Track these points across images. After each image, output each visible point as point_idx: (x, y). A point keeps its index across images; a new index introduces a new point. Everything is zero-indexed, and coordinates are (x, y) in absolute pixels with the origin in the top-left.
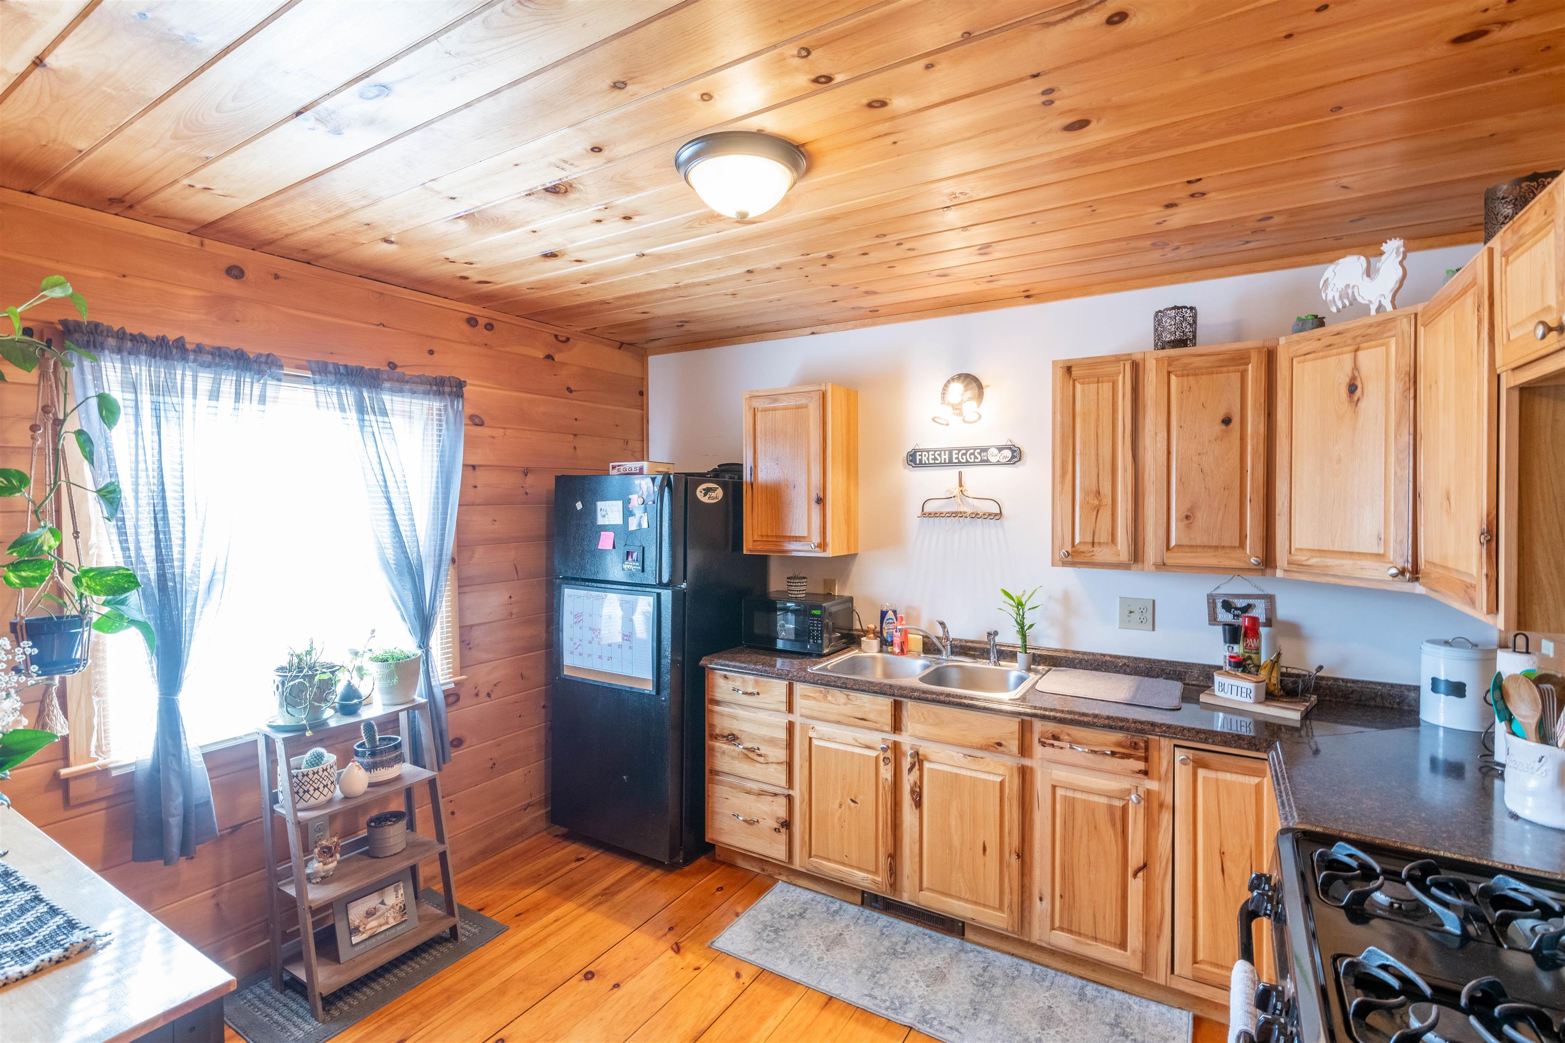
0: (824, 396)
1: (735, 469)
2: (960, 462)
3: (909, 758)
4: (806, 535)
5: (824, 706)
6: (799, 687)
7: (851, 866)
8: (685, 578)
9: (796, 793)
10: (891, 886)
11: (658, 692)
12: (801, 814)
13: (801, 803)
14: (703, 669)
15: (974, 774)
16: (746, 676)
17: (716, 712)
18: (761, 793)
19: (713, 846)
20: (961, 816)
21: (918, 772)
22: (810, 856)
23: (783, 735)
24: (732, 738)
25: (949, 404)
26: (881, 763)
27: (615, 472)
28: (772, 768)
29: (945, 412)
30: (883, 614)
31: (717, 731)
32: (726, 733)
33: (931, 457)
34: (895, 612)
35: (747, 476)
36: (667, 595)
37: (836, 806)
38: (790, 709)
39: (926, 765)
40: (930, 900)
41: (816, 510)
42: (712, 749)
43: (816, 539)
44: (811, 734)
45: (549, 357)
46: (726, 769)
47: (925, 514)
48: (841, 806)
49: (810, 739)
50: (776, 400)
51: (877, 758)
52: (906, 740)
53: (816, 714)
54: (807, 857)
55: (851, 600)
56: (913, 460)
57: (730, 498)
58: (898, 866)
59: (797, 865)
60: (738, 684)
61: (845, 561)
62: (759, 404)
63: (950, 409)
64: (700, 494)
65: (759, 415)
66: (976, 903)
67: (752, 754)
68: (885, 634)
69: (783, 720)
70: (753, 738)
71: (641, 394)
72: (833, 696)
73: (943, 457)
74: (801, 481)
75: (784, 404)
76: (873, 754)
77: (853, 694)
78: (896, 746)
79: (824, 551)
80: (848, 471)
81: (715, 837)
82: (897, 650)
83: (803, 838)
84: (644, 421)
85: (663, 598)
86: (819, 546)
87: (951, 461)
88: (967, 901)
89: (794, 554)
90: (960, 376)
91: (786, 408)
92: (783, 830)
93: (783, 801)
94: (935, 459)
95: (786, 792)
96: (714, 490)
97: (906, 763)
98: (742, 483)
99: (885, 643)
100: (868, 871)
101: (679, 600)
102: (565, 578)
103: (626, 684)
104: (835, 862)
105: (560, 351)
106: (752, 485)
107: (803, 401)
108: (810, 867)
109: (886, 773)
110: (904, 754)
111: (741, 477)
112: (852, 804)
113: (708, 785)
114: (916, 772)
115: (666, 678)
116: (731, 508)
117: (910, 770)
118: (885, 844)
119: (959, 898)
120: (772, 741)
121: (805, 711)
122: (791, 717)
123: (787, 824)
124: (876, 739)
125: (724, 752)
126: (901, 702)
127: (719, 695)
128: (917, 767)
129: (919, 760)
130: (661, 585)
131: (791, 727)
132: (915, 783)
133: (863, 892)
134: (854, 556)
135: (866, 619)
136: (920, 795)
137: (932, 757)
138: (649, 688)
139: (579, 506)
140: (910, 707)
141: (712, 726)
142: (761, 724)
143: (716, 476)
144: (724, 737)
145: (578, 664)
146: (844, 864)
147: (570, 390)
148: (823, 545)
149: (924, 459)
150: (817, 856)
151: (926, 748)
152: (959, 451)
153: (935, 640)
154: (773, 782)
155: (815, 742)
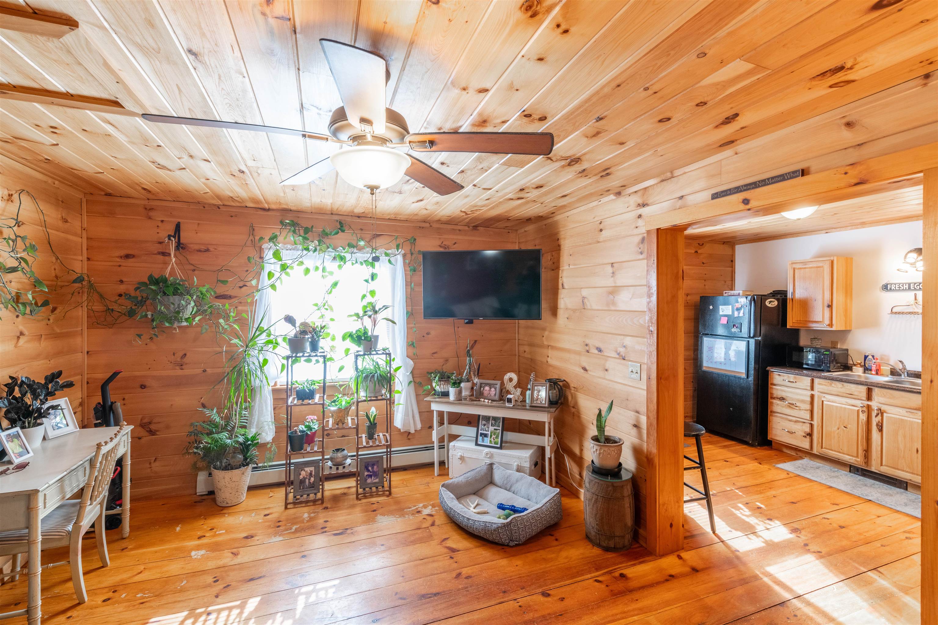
0: (832, 262)
1: (784, 293)
2: (915, 289)
3: (876, 411)
4: (821, 320)
5: (831, 388)
6: (817, 381)
7: (844, 454)
8: (760, 335)
9: (815, 423)
10: (865, 463)
11: (748, 377)
12: (817, 431)
13: (818, 426)
14: (768, 371)
15: (911, 419)
16: (790, 375)
17: (775, 389)
18: (796, 422)
19: (771, 441)
20: (905, 437)
21: (880, 417)
22: (822, 448)
23: (809, 399)
24: (782, 399)
25: (908, 263)
26: (861, 413)
27: (726, 295)
28: (802, 412)
29: (907, 267)
30: (866, 357)
31: (775, 396)
32: (779, 397)
33: (897, 287)
34: (873, 356)
35: (789, 296)
36: (752, 342)
37: (836, 428)
38: (812, 389)
39: (885, 415)
40: (885, 470)
41: (827, 311)
42: (772, 403)
43: (827, 322)
44: (823, 399)
45: (696, 252)
46: (779, 411)
47: (892, 312)
48: (838, 429)
49: (823, 401)
50: (806, 265)
51: (858, 411)
52: (874, 404)
53: (826, 391)
54: (820, 448)
55: (847, 350)
56: (885, 288)
57: (780, 305)
58: (869, 455)
59: (815, 451)
60: (785, 378)
61: (844, 334)
62: (797, 266)
63: (909, 265)
64: (767, 303)
65: (796, 271)
66: (912, 473)
67: (791, 405)
68: (867, 366)
69: (809, 393)
70: (793, 399)
71: (732, 261)
72: (835, 384)
73: (905, 286)
74: (819, 298)
75: (810, 266)
76: (857, 409)
77: (845, 384)
78: (869, 407)
79: (831, 327)
80: (846, 293)
81: (773, 437)
82: (874, 372)
83: (818, 441)
84: (733, 273)
85: (750, 343)
86: (829, 325)
87: (909, 288)
88: (907, 472)
89: (815, 328)
90: (916, 249)
91: (811, 268)
92: (808, 437)
93: (809, 425)
94: (900, 287)
95: (810, 422)
96: (774, 301)
97: (874, 414)
98: (787, 299)
99: (867, 369)
100: (852, 456)
101: (757, 343)
102: (703, 334)
103: (733, 374)
104: (835, 451)
105: (700, 249)
106: (792, 299)
107: (820, 264)
108: (822, 452)
109: (863, 417)
110: (874, 410)
111: (786, 296)
112: (845, 429)
113: (770, 418)
114: (879, 417)
115: (752, 372)
116: (781, 309)
117: (876, 416)
118: (862, 445)
119: (903, 471)
120: (803, 401)
121: (819, 390)
122: (813, 392)
123: (810, 435)
124: (859, 403)
125: (778, 404)
126: (871, 389)
127: (775, 382)
128: (880, 414)
129: (881, 412)
130: (750, 337)
131: (812, 397)
132: (879, 422)
133: (851, 465)
134: (849, 331)
135: (855, 358)
136: (882, 427)
137: (887, 411)
138: (744, 376)
139: (711, 307)
140: (876, 391)
141: (772, 394)
142: (797, 394)
143: (773, 296)
144: (778, 398)
145: (710, 366)
146: (840, 452)
147: (703, 263)
148: (831, 325)
149: (893, 288)
150: (825, 448)
151: (884, 408)
152: (915, 284)
153: (898, 370)
154: (803, 417)
155: (825, 402)
